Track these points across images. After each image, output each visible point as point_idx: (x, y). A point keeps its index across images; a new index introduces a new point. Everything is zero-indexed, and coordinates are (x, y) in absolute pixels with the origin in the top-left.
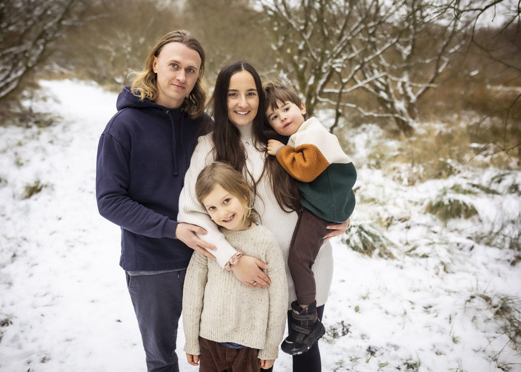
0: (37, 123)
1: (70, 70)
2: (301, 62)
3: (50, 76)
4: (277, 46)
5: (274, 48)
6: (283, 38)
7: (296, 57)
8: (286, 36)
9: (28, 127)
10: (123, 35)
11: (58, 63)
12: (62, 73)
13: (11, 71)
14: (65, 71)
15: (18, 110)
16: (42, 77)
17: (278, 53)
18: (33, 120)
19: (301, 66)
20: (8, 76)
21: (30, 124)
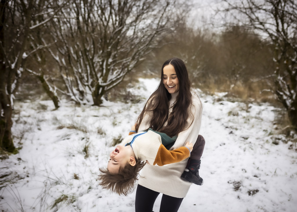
0: (132, 101)
1: (156, 73)
2: (293, 69)
3: (145, 76)
4: (276, 59)
5: (275, 60)
6: (282, 54)
7: (290, 66)
8: (284, 53)
9: (126, 103)
10: (184, 55)
11: (150, 70)
12: (152, 75)
13: (121, 72)
14: (153, 74)
15: (124, 93)
16: (141, 77)
17: (277, 64)
18: (131, 99)
19: (294, 72)
20: (119, 75)
21: (128, 101)
